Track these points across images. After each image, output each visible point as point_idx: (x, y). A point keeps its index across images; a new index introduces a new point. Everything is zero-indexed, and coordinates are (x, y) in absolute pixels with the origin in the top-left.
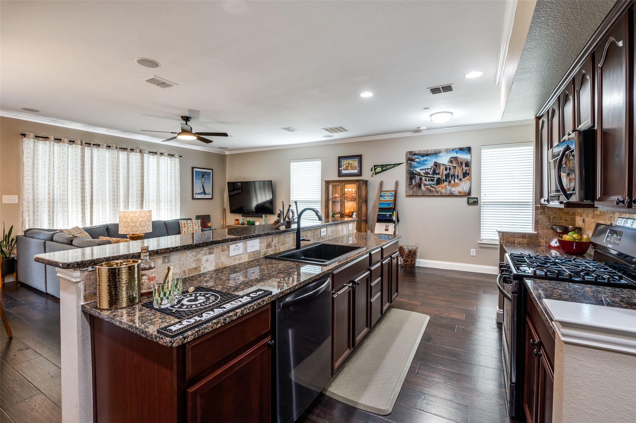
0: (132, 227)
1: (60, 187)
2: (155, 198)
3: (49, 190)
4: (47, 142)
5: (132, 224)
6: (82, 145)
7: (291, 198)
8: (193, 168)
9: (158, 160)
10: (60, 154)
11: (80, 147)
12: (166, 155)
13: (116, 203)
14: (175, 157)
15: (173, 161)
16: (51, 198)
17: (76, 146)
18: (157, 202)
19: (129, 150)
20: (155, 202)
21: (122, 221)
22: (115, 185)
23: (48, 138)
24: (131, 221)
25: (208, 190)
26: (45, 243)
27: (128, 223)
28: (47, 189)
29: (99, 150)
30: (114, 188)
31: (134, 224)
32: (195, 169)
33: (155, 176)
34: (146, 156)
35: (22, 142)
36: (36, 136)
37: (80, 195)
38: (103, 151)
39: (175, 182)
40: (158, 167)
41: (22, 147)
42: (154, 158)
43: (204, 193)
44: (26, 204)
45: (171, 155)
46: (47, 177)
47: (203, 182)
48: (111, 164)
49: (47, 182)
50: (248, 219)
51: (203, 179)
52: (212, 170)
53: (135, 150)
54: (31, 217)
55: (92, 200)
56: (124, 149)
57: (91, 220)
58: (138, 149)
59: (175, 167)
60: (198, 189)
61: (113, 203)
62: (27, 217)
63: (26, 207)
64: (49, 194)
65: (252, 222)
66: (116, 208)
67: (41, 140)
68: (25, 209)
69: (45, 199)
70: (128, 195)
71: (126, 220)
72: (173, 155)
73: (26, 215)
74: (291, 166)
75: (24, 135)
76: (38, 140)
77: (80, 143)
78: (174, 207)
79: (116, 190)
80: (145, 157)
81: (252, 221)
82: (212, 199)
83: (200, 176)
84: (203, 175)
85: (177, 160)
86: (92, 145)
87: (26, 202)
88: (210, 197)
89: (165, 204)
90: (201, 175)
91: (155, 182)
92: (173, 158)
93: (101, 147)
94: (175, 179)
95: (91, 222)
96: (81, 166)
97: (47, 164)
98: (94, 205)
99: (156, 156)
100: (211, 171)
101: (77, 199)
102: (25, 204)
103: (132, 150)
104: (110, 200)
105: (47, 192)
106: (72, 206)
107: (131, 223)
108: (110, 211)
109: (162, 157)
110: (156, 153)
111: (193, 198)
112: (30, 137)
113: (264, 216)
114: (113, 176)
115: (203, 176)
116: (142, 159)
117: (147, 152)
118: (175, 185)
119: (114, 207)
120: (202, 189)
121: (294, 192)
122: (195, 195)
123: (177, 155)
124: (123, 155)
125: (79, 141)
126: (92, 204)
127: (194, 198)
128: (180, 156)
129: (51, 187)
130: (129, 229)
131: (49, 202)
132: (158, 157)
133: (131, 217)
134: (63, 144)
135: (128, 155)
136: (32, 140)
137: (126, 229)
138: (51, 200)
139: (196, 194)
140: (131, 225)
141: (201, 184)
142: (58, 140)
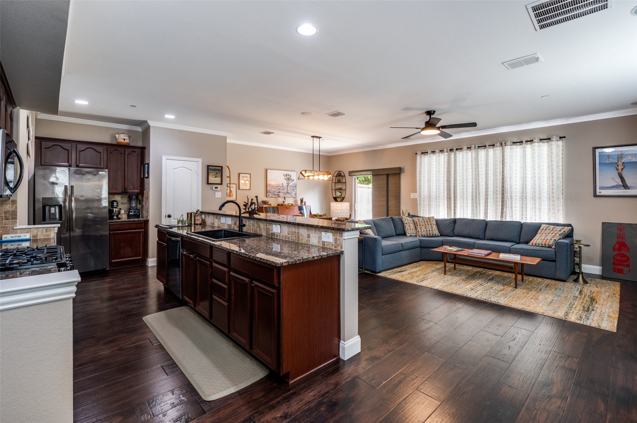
4: (428, 155)
6: (447, 152)
8: (595, 149)
11: (446, 154)
12: (538, 140)
14: (554, 140)
17: (444, 153)
19: (488, 146)
23: (427, 152)
29: (461, 153)
32: (600, 150)
34: (508, 148)
35: (416, 158)
36: (422, 153)
38: (464, 153)
41: (416, 162)
42: (517, 148)
43: (625, 186)
45: (545, 140)
47: (621, 168)
51: (621, 163)
53: (495, 145)
55: (454, 196)
57: (455, 213)
58: (499, 143)
60: (608, 180)
72: (550, 139)
73: (419, 206)
75: (416, 154)
76: (425, 155)
80: (507, 150)
85: (557, 142)
86: (454, 150)
92: (550, 143)
93: (463, 150)
95: (454, 216)
98: (456, 202)
103: (492, 146)
111: (595, 195)
112: (419, 154)
116: (503, 152)
117: (510, 143)
120: (619, 180)
122: (598, 190)
123: (556, 136)
124: (482, 153)
125: (445, 149)
126: (454, 200)
127: (598, 194)
132: (524, 147)
134: (437, 154)
135: (487, 152)
136: (420, 156)
139: (601, 188)
141: (617, 171)
142: (433, 152)
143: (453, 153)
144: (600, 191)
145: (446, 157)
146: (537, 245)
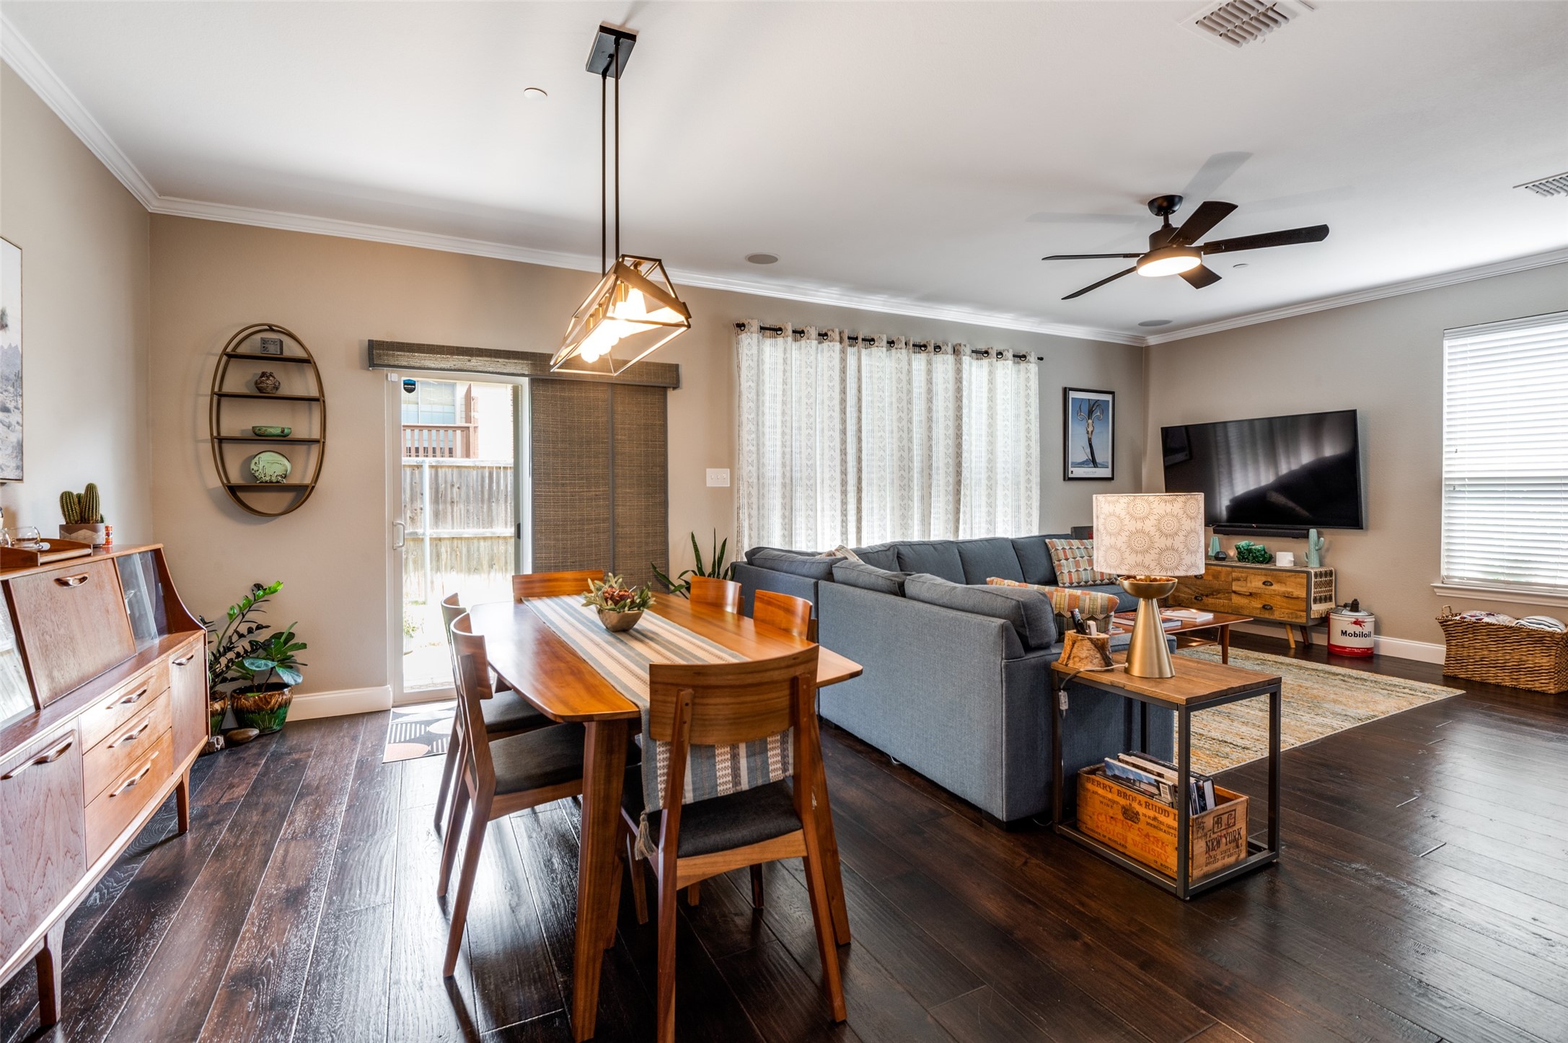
0: (1162, 551)
1: (801, 448)
2: (984, 476)
3: (784, 453)
4: (780, 340)
5: (1162, 542)
6: (841, 341)
7: (1445, 469)
8: (1066, 391)
9: (991, 373)
10: (801, 367)
11: (837, 346)
12: (1010, 355)
13: (907, 489)
14: (1029, 362)
15: (1022, 374)
16: (788, 475)
17: (831, 344)
18: (990, 487)
19: (931, 348)
20: (984, 487)
21: (1121, 530)
22: (905, 442)
23: (780, 329)
24: (1159, 530)
25: (1103, 455)
26: (816, 585)
27: (1147, 539)
28: (779, 455)
29: (871, 354)
30: (901, 449)
31: (1169, 542)
32: (1072, 395)
33: (985, 417)
34: (966, 360)
35: (738, 343)
36: (761, 328)
37: (838, 469)
38: (880, 354)
39: (1028, 430)
40: (992, 390)
41: (738, 354)
42: (981, 366)
43: (1093, 462)
44: (746, 489)
45: (1020, 357)
46: (779, 424)
47: (1090, 430)
48: (894, 388)
49: (779, 436)
50: (1243, 542)
51: (1090, 421)
52: (1112, 393)
53: (943, 349)
54: (754, 520)
55: (860, 480)
56: (920, 346)
58: (950, 345)
59: (1027, 388)
60: (1078, 452)
61: (902, 487)
62: (747, 521)
63: (745, 495)
64: (784, 465)
65: (1259, 551)
66: (905, 501)
67: (767, 337)
68: (744, 501)
69: (774, 478)
70: (930, 467)
71: (1139, 525)
72: (1024, 356)
73: (744, 515)
74: (1446, 351)
75: (741, 326)
76: (765, 335)
77: (838, 338)
78: (1023, 502)
79: (905, 455)
80: (964, 365)
81: (1259, 547)
82: (1112, 479)
83: (1085, 414)
84: (1092, 408)
85: (1033, 367)
86: (860, 340)
87: (746, 484)
88: (1106, 473)
89: (1006, 492)
90: (1085, 408)
91: (984, 433)
92: (1023, 365)
93: (876, 344)
94: (1028, 421)
95: (859, 539)
96: (840, 394)
97: (780, 393)
98: (864, 495)
99: (985, 362)
100: (1108, 398)
101: (832, 478)
102: (744, 490)
103: (937, 348)
104: (892, 483)
105: (779, 462)
106: (822, 494)
107: (1157, 536)
108: (893, 508)
109: (1000, 363)
110: (987, 352)
111: (1067, 478)
112: (752, 329)
113: (1313, 532)
114: (900, 419)
115: (1090, 413)
116: (959, 371)
117: (968, 351)
118: (1028, 438)
119: (902, 498)
120: (1089, 450)
121: (1459, 449)
122: (1070, 469)
123: (1033, 354)
124: (919, 360)
125: (837, 331)
126: (859, 490)
127: (1070, 476)
128: (1039, 359)
129: (788, 450)
130: (1149, 559)
131: (784, 485)
132: (991, 365)
133: (1156, 517)
134: (808, 341)
135: (929, 363)
136: (755, 336)
137: (1140, 558)
138: (788, 481)
139: (1074, 465)
140: (1156, 545)
141: (1087, 436)
142: (799, 333)
143: (854, 349)
144: (1073, 469)
145: (837, 355)
146: (1082, 583)
